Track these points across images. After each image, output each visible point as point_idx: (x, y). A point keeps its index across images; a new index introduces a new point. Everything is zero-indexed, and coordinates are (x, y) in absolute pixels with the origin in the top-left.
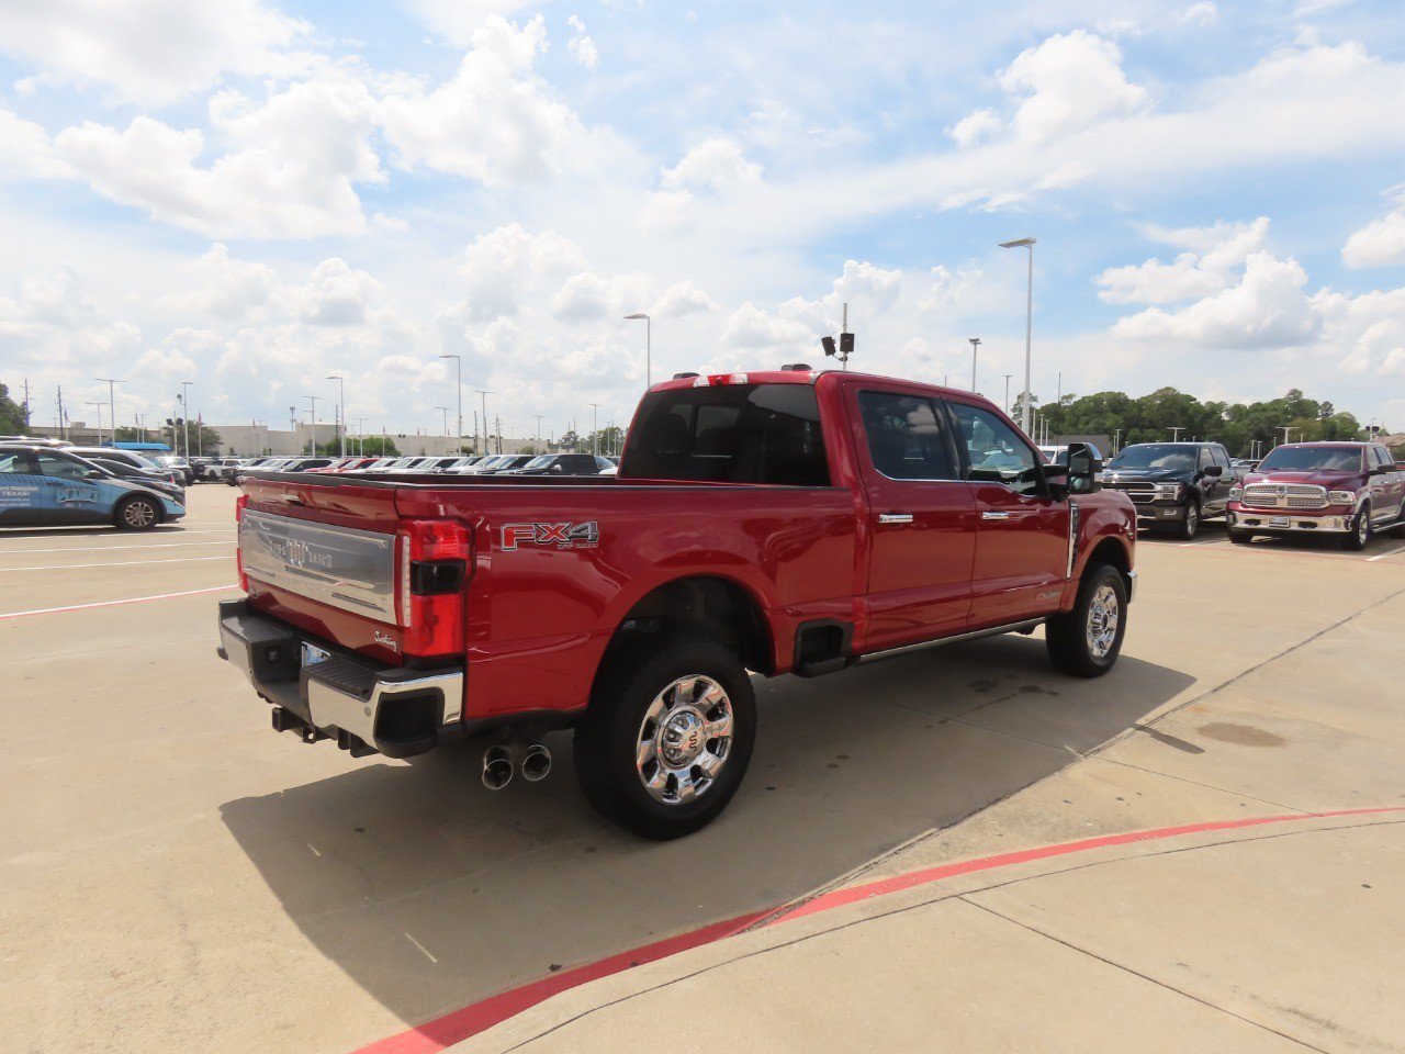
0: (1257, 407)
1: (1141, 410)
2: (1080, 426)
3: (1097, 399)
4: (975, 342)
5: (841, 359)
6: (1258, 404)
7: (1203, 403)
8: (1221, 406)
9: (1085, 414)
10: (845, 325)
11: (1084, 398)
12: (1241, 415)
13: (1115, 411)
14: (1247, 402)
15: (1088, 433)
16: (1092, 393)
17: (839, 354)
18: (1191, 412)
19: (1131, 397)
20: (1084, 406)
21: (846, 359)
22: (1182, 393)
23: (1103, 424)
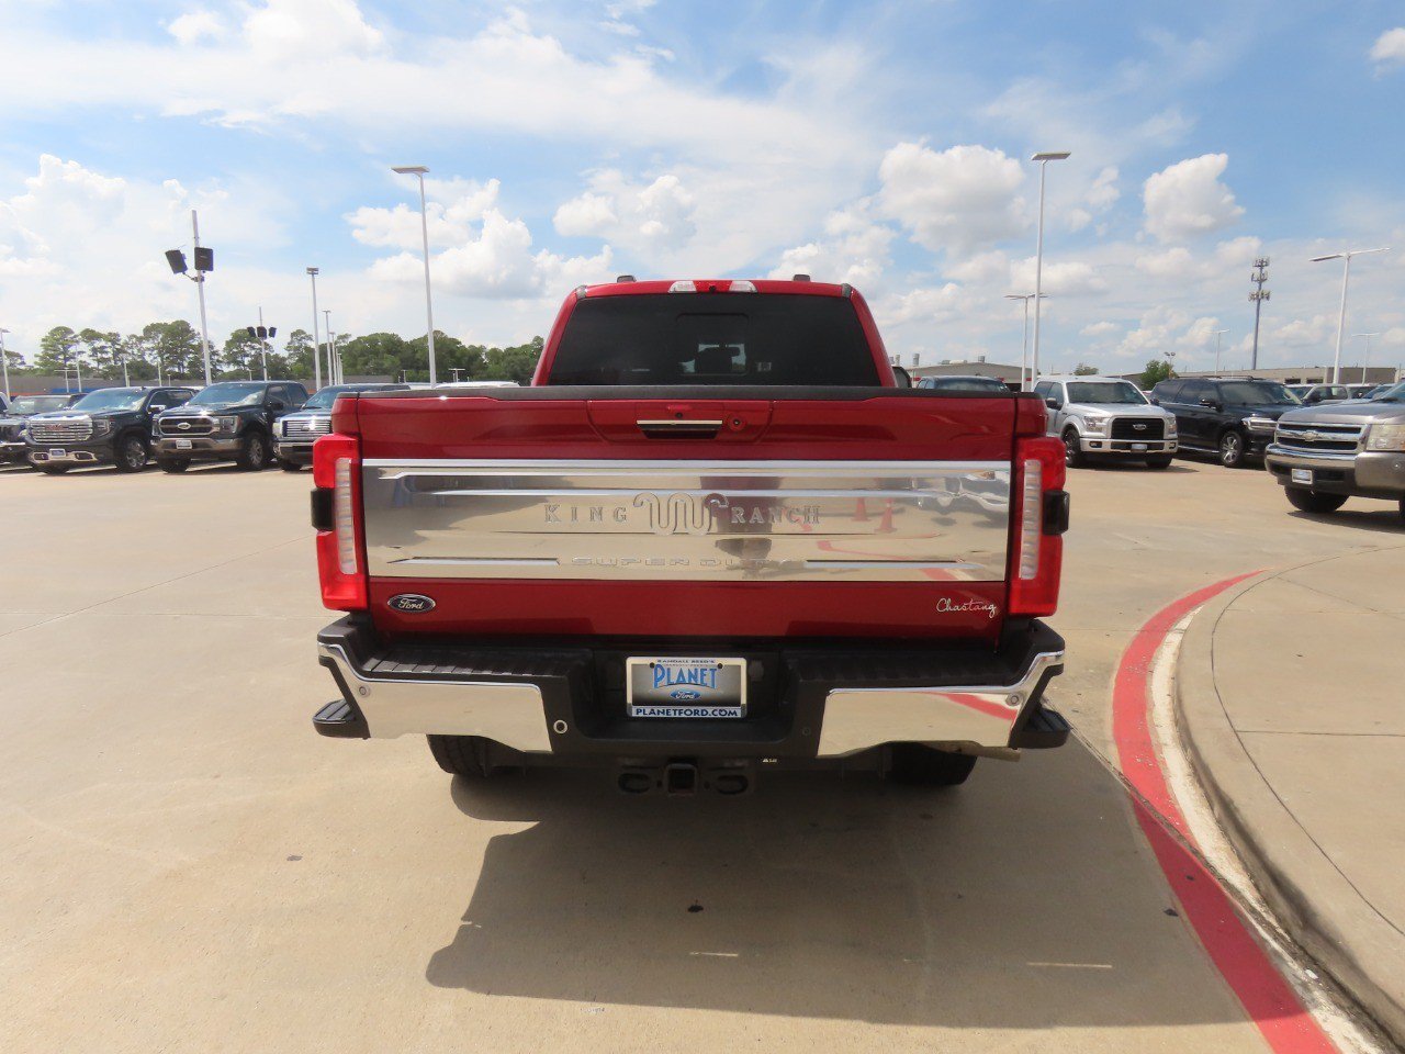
0: (510, 351)
1: (415, 352)
2: (359, 367)
3: (373, 339)
4: (313, 271)
5: (195, 279)
6: (511, 349)
7: (467, 347)
8: (482, 349)
9: (362, 355)
10: (196, 238)
11: (359, 338)
12: (498, 359)
13: (389, 352)
14: (502, 348)
15: (368, 374)
16: (366, 333)
17: (192, 271)
18: (458, 354)
19: (404, 340)
20: (360, 346)
21: (203, 280)
22: (449, 337)
23: (382, 365)
